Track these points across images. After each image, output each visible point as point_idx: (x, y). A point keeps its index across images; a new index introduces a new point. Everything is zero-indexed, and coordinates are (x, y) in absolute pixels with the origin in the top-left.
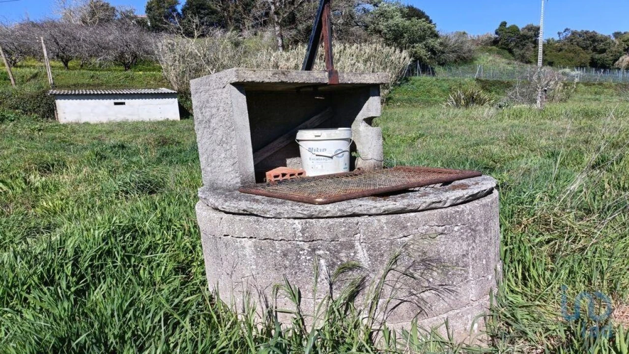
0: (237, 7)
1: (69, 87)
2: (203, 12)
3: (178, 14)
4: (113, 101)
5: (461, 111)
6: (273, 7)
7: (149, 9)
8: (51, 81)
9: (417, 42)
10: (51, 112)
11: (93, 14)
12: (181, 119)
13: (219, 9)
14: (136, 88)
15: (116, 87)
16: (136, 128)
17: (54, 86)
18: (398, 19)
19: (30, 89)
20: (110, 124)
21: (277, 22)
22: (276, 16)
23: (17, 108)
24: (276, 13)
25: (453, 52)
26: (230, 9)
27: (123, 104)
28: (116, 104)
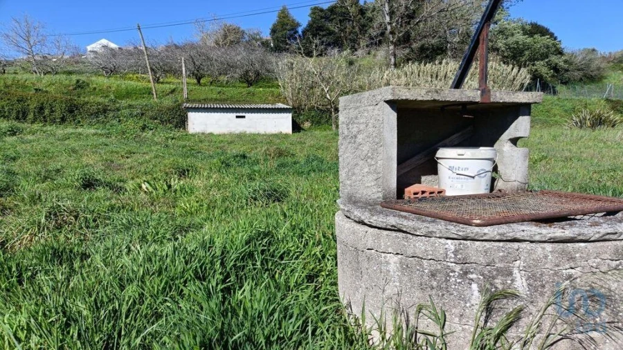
0: (353, 27)
1: (199, 101)
2: (321, 33)
3: (299, 36)
4: (235, 114)
5: (586, 133)
6: (389, 27)
7: (273, 31)
8: (185, 96)
9: (537, 60)
10: (182, 123)
11: (225, 36)
12: (293, 132)
13: (337, 30)
14: (256, 103)
15: (239, 102)
16: (253, 139)
17: (188, 101)
18: (520, 37)
19: (168, 102)
20: (231, 134)
21: (392, 42)
22: (391, 36)
23: (156, 119)
24: (392, 33)
25: (579, 70)
26: (347, 30)
27: (244, 117)
28: (237, 117)
